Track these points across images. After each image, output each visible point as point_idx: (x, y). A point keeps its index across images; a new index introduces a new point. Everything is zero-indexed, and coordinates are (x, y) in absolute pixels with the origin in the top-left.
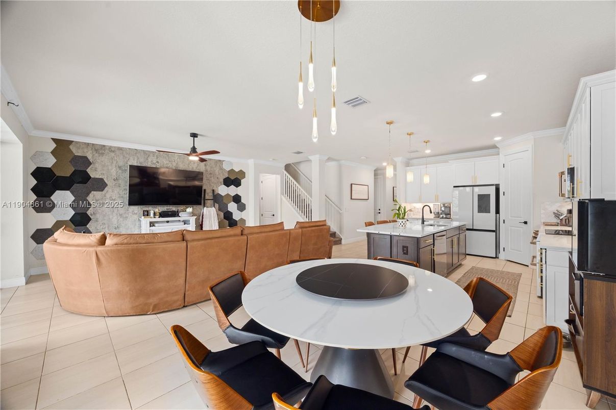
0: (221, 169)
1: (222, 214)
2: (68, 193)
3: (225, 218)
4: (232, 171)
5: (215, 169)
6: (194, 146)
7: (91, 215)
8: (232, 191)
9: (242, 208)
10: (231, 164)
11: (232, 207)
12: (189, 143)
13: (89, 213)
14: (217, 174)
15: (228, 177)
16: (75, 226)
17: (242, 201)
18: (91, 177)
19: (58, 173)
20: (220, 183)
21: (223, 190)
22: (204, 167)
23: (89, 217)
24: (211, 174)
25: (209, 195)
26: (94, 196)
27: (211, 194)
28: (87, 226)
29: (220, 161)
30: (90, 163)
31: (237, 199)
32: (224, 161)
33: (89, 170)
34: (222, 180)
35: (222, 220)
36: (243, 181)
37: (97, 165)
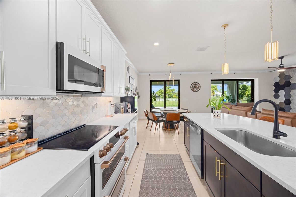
2: (283, 91)
6: (281, 64)
7: (291, 100)
12: (277, 63)
13: (290, 99)
16: (286, 105)
18: (291, 84)
19: (280, 84)
23: (290, 101)
26: (293, 92)
28: (290, 105)
30: (291, 77)
33: (291, 81)
37: (294, 77)
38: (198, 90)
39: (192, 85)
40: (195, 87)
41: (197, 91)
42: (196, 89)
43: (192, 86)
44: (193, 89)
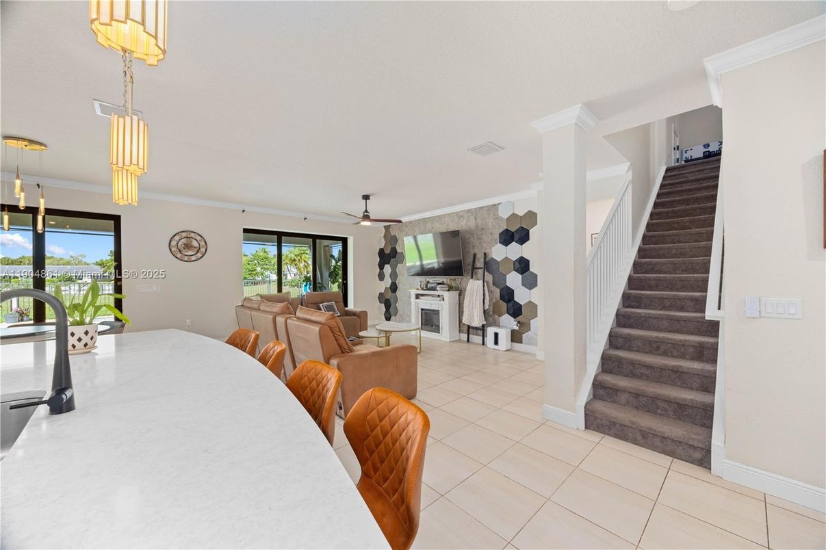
0: (497, 218)
1: (498, 291)
2: (389, 266)
3: (502, 298)
4: (514, 216)
5: (488, 220)
6: (366, 211)
8: (514, 251)
9: (531, 282)
10: (512, 204)
11: (514, 280)
12: (359, 207)
13: (397, 282)
14: (491, 227)
15: (507, 229)
16: (392, 293)
17: (531, 270)
18: (397, 252)
19: (385, 251)
20: (495, 240)
21: (499, 252)
22: (474, 221)
23: (396, 285)
24: (482, 229)
25: (480, 263)
26: (399, 268)
27: (482, 260)
29: (494, 205)
30: (397, 241)
31: (523, 266)
32: (500, 204)
33: (397, 247)
34: (497, 236)
35: (497, 302)
36: (533, 232)
37: (400, 241)
38: (199, 255)
39: (177, 238)
40: (188, 246)
41: (193, 258)
42: (190, 253)
43: (174, 243)
44: (180, 251)
